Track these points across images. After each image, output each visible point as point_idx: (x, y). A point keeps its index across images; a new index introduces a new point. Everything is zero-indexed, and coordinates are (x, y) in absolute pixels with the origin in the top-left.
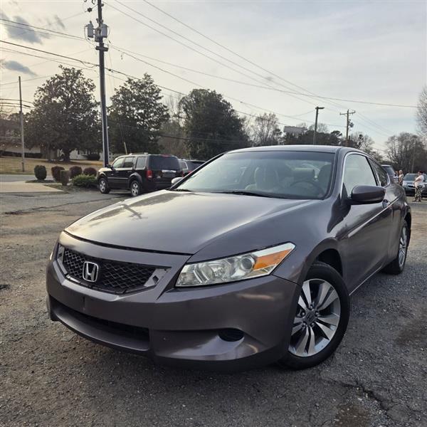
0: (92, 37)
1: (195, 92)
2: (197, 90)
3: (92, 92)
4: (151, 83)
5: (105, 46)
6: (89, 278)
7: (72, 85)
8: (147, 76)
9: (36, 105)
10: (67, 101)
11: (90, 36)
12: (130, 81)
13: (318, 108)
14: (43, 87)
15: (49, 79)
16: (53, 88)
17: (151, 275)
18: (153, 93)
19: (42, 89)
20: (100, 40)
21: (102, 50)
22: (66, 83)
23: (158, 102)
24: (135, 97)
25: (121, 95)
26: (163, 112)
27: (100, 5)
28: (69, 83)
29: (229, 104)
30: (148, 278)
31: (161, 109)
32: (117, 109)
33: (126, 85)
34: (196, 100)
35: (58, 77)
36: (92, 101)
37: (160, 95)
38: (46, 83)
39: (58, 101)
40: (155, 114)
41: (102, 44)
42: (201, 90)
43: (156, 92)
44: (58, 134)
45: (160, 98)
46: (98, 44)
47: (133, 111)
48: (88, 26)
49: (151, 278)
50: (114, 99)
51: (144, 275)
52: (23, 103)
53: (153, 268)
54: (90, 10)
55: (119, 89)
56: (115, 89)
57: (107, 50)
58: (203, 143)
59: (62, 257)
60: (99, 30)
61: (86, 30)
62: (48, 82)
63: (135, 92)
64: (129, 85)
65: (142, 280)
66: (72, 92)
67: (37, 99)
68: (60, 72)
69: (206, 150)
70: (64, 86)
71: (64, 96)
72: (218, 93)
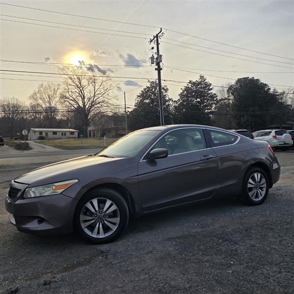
0: (154, 63)
1: (239, 81)
2: (241, 79)
3: (166, 93)
4: (204, 81)
5: (161, 67)
7: (155, 91)
8: (202, 77)
9: (135, 106)
10: (152, 101)
11: (153, 63)
12: (190, 82)
14: (139, 95)
15: (142, 90)
16: (144, 95)
18: (206, 87)
19: (139, 96)
20: (158, 64)
21: (159, 69)
22: (152, 90)
23: (210, 92)
24: (194, 92)
25: (185, 92)
26: (214, 98)
27: (158, 44)
28: (153, 90)
29: (266, 85)
31: (213, 97)
32: (183, 101)
33: (188, 85)
34: (240, 85)
35: (148, 87)
36: (167, 98)
37: (211, 87)
38: (141, 92)
39: (147, 101)
40: (208, 100)
41: (159, 66)
42: (244, 78)
43: (208, 86)
44: (147, 121)
45: (211, 89)
46: (157, 67)
47: (193, 100)
48: (151, 58)
50: (181, 95)
52: (126, 106)
54: (153, 48)
55: (183, 88)
56: (181, 89)
57: (161, 69)
58: (245, 115)
60: (157, 58)
61: (150, 60)
62: (142, 91)
63: (194, 88)
64: (190, 85)
66: (155, 95)
67: (136, 102)
68: (149, 85)
69: (248, 120)
70: (150, 93)
71: (151, 98)
72: (255, 78)
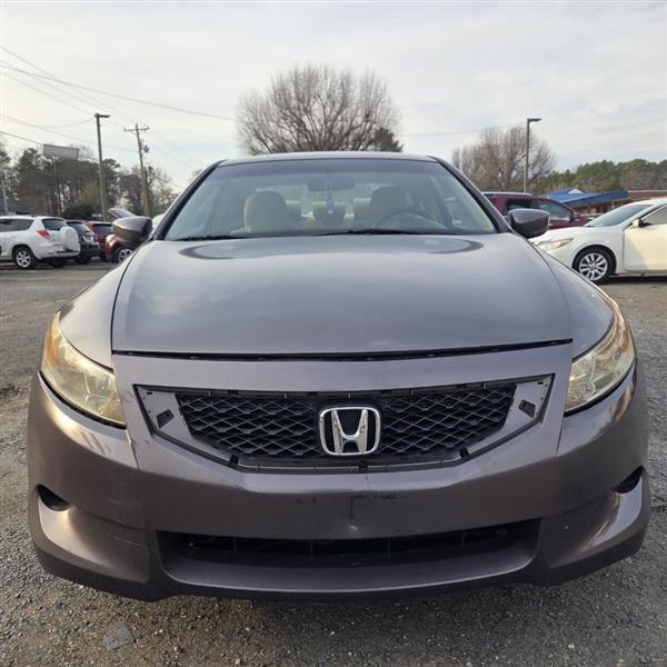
6: (351, 446)
13: (98, 116)
17: (509, 401)
30: (506, 409)
49: (514, 409)
51: (496, 406)
53: (509, 387)
59: (178, 419)
65: (495, 415)
